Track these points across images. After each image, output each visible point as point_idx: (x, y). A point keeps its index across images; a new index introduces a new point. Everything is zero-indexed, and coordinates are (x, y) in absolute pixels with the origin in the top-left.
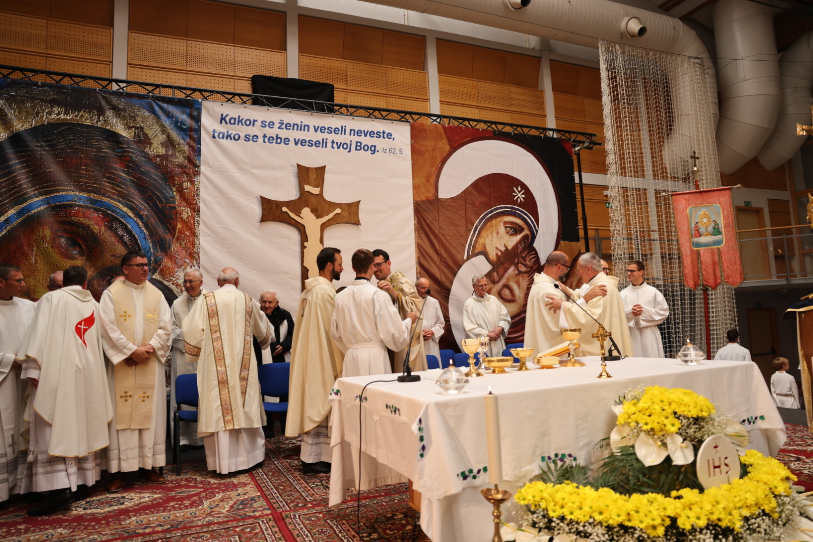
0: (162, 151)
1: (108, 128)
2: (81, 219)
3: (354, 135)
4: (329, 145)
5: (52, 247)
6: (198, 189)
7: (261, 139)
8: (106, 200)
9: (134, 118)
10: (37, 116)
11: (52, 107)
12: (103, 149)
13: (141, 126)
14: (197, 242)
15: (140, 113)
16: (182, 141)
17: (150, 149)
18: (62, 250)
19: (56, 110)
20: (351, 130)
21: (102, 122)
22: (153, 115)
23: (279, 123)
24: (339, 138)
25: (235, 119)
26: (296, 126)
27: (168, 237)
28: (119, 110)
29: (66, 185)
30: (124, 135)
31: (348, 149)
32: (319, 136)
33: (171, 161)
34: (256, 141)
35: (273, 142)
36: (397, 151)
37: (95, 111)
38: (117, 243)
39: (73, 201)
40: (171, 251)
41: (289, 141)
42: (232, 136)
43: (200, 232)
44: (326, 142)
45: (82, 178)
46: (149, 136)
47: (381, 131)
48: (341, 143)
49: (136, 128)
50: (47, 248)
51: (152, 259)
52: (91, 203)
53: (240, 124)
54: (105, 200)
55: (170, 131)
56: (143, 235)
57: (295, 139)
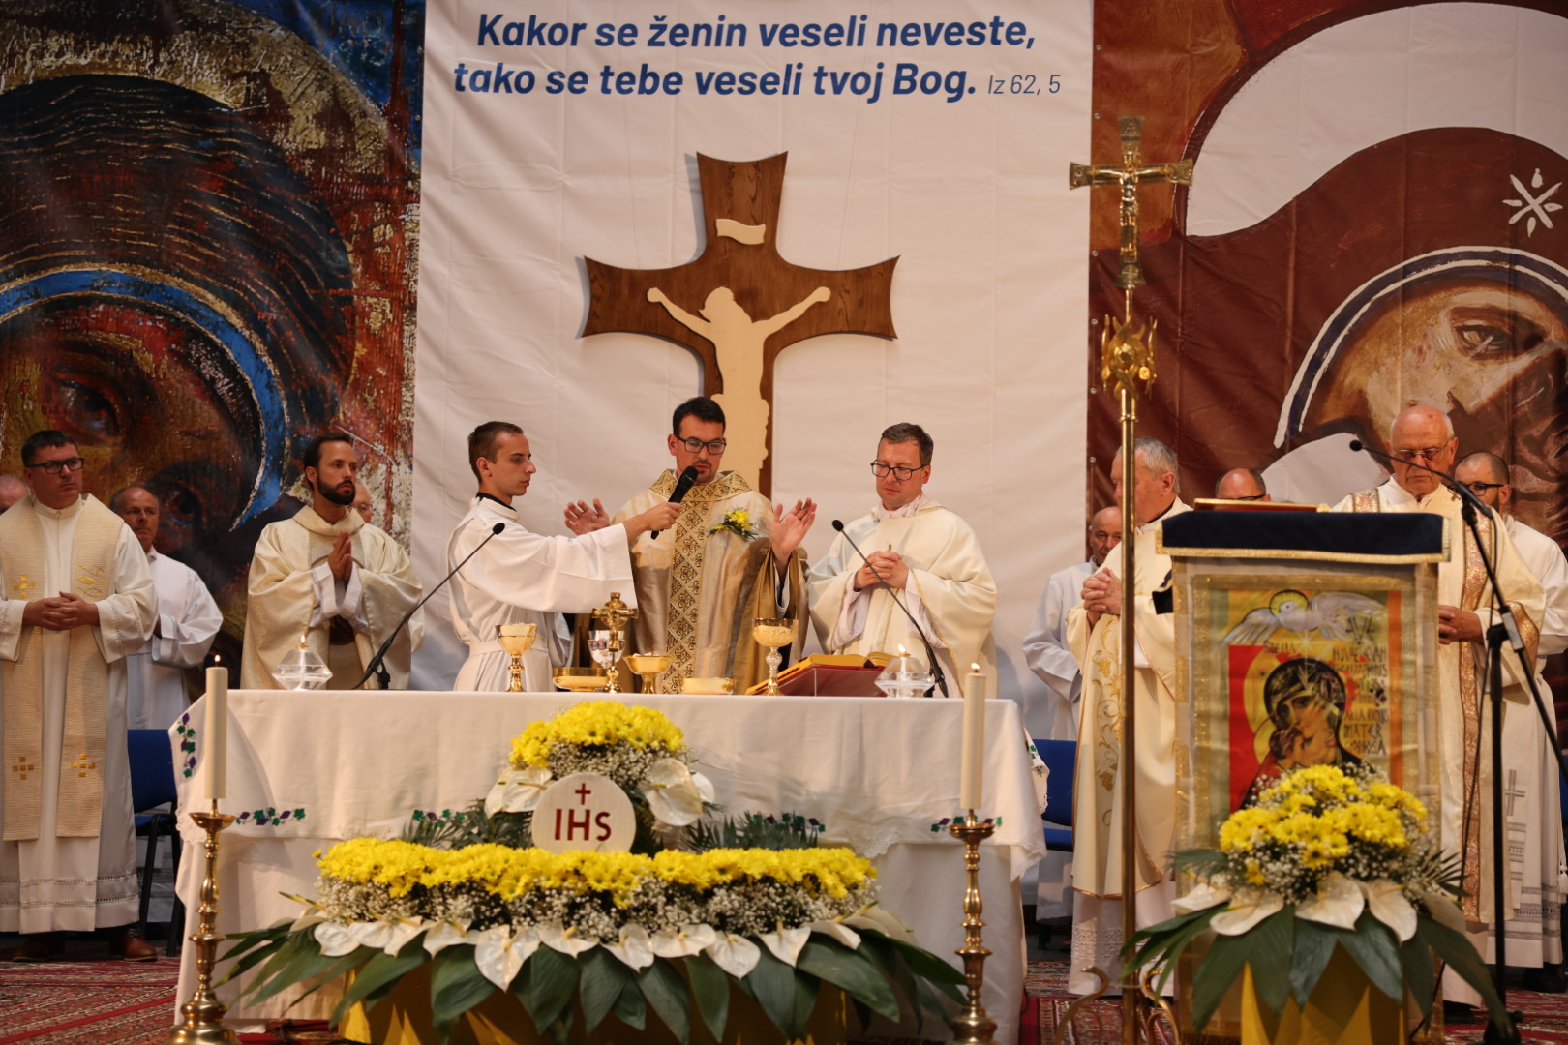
0: (317, 138)
1: (178, 82)
2: (112, 336)
3: (893, 43)
4: (808, 83)
5: (44, 411)
6: (413, 245)
7: (594, 84)
8: (173, 284)
9: (243, 48)
10: (11, 64)
11: (45, 36)
12: (168, 142)
13: (263, 71)
14: (406, 395)
15: (260, 32)
16: (371, 106)
17: (286, 134)
18: (67, 419)
19: (54, 44)
20: (882, 28)
21: (165, 66)
22: (294, 36)
23: (653, 27)
24: (842, 59)
25: (520, 27)
26: (703, 33)
27: (331, 383)
28: (209, 28)
29: (79, 247)
30: (220, 99)
31: (870, 93)
32: (775, 58)
33: (342, 166)
34: (582, 90)
35: (630, 90)
36: (1043, 83)
37: (147, 38)
38: (199, 401)
39: (93, 289)
40: (337, 422)
41: (680, 81)
42: (512, 79)
43: (417, 366)
44: (798, 76)
45: (115, 224)
46: (285, 97)
47: (988, 20)
48: (846, 75)
49: (251, 77)
50: (32, 413)
51: (288, 442)
52: (136, 293)
53: (535, 40)
54: (173, 282)
55: (340, 79)
56: (265, 376)
57: (699, 75)
